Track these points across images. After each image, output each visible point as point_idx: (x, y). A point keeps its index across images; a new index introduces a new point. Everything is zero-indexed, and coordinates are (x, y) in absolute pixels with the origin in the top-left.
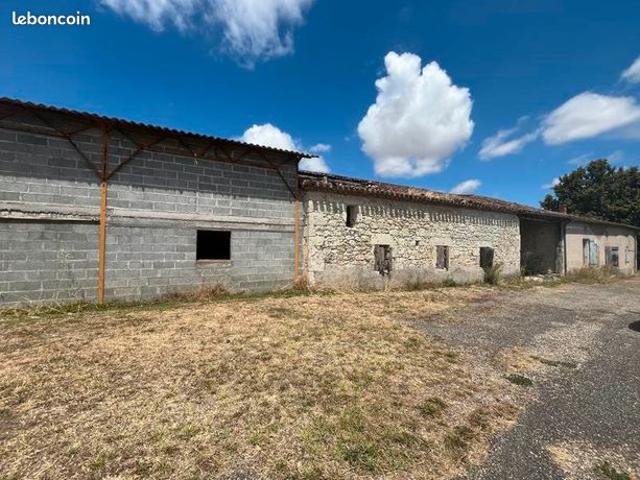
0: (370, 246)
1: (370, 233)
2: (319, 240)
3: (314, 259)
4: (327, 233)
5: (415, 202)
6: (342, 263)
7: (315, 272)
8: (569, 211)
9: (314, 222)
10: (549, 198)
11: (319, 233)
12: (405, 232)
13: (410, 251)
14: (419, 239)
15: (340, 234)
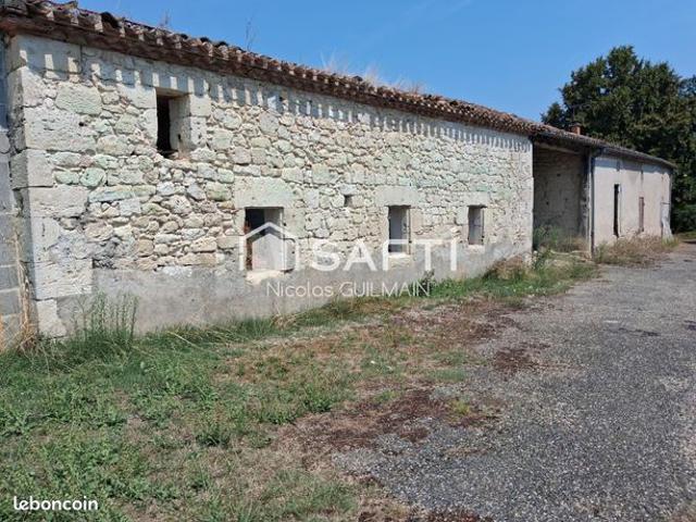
0: (233, 211)
1: (230, 176)
2: (69, 200)
3: (53, 261)
4: (95, 176)
5: (339, 95)
6: (150, 263)
7: (60, 301)
8: (584, 132)
9: (46, 138)
10: (555, 110)
11: (66, 175)
12: (319, 172)
13: (331, 221)
14: (350, 190)
15: (139, 177)
